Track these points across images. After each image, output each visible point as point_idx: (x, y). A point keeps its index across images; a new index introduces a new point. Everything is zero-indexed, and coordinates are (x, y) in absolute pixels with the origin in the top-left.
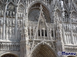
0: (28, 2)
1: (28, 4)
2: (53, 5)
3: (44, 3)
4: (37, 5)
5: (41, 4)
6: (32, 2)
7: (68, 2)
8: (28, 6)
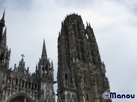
0: (6, 93)
1: (5, 96)
2: (43, 100)
3: (31, 96)
4: (19, 98)
5: (25, 97)
6: (12, 93)
7: (64, 98)
8: (4, 100)
